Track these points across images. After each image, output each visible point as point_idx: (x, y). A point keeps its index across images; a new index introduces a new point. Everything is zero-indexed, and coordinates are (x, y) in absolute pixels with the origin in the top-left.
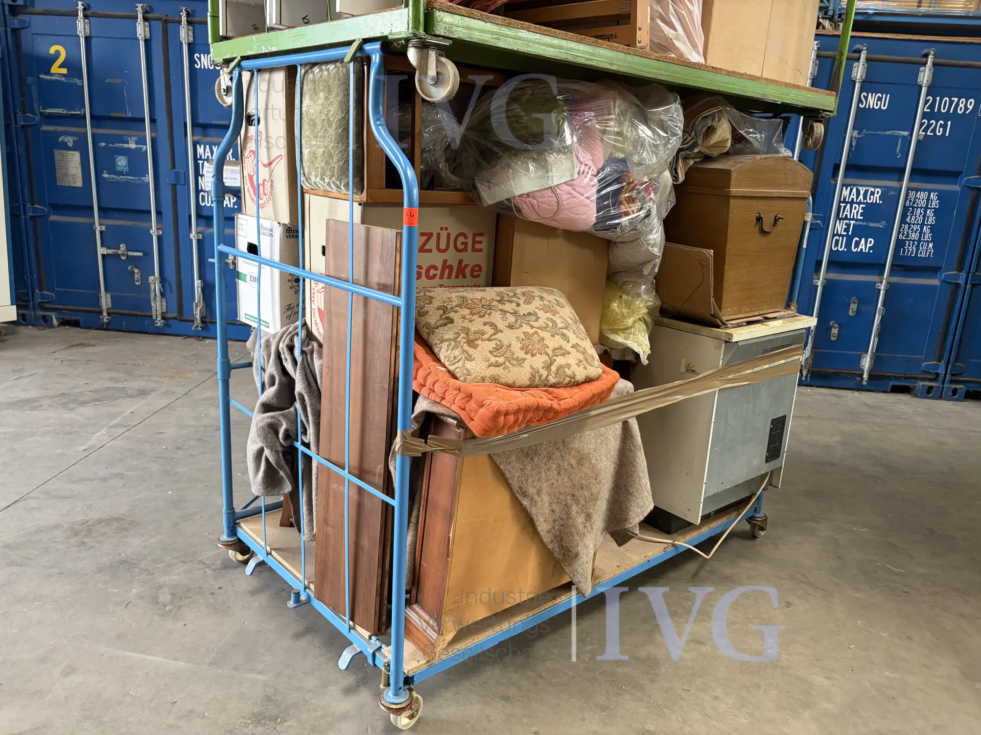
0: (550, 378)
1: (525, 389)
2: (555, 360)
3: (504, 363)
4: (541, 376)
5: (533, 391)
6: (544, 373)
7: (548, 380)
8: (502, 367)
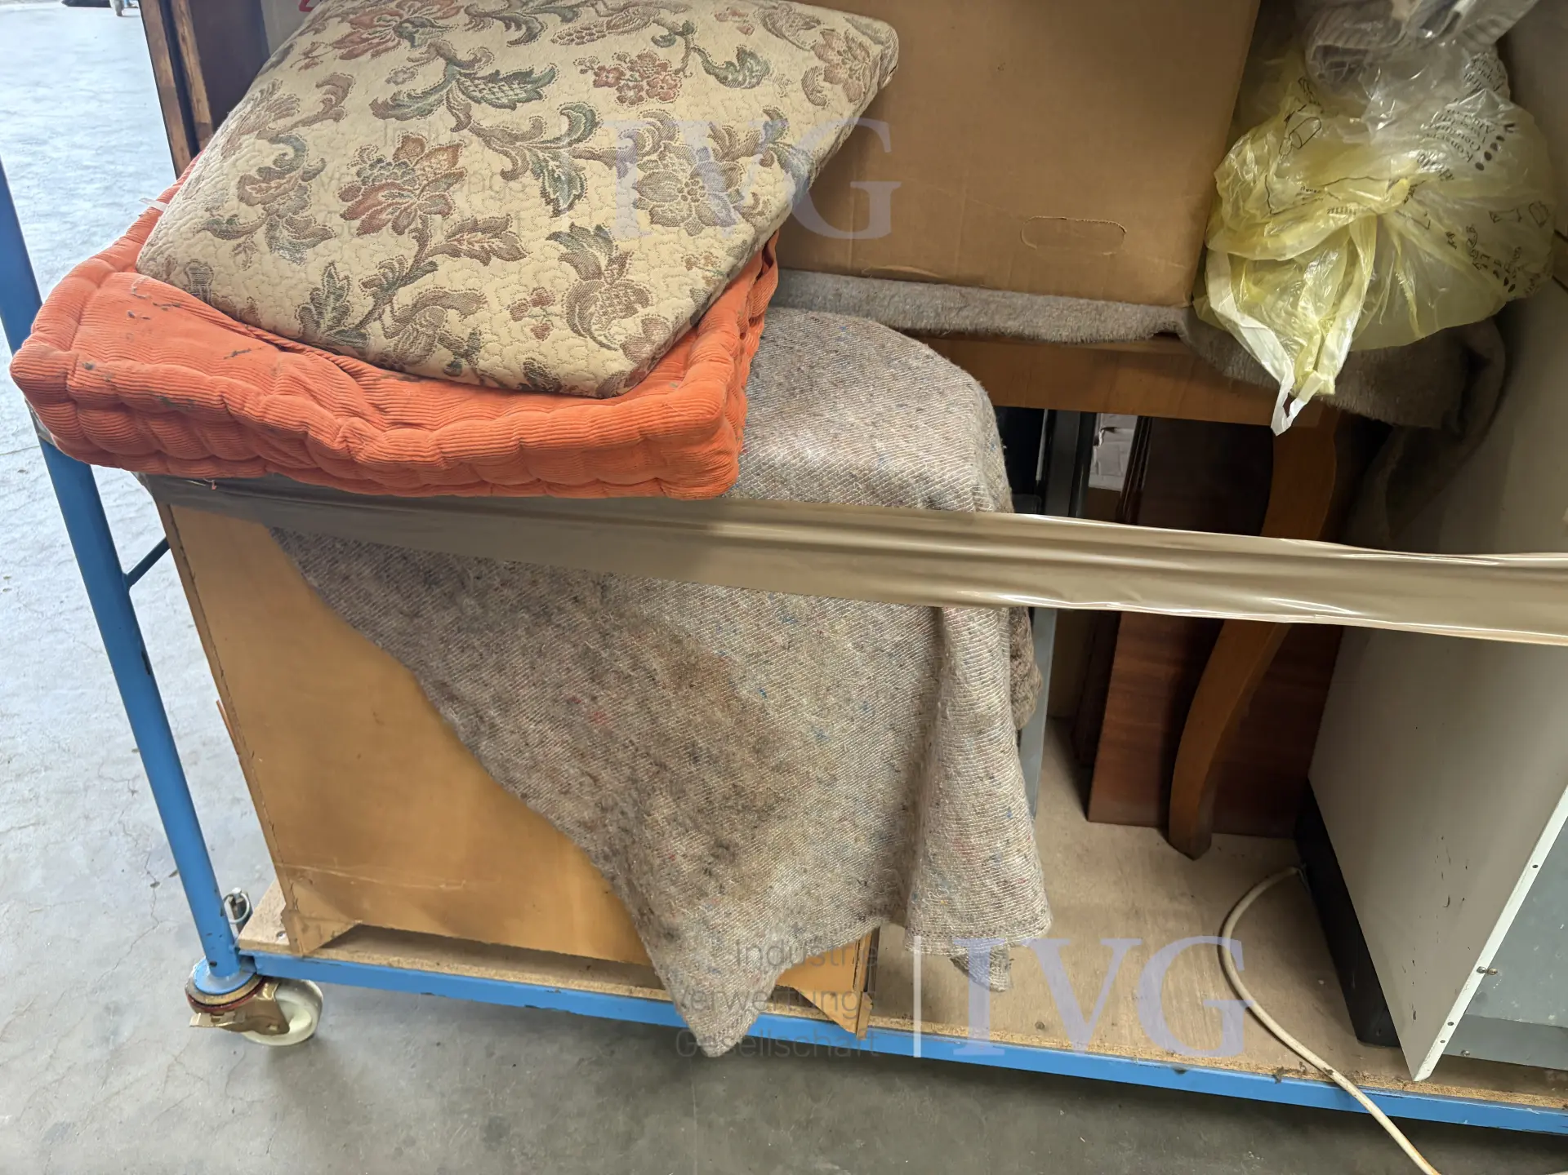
0: (374, 328)
1: (291, 344)
2: (433, 267)
3: (250, 232)
4: (345, 312)
5: (311, 361)
6: (361, 302)
7: (363, 336)
8: (235, 242)
